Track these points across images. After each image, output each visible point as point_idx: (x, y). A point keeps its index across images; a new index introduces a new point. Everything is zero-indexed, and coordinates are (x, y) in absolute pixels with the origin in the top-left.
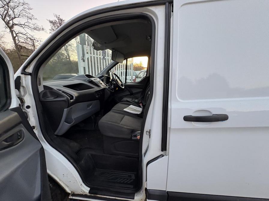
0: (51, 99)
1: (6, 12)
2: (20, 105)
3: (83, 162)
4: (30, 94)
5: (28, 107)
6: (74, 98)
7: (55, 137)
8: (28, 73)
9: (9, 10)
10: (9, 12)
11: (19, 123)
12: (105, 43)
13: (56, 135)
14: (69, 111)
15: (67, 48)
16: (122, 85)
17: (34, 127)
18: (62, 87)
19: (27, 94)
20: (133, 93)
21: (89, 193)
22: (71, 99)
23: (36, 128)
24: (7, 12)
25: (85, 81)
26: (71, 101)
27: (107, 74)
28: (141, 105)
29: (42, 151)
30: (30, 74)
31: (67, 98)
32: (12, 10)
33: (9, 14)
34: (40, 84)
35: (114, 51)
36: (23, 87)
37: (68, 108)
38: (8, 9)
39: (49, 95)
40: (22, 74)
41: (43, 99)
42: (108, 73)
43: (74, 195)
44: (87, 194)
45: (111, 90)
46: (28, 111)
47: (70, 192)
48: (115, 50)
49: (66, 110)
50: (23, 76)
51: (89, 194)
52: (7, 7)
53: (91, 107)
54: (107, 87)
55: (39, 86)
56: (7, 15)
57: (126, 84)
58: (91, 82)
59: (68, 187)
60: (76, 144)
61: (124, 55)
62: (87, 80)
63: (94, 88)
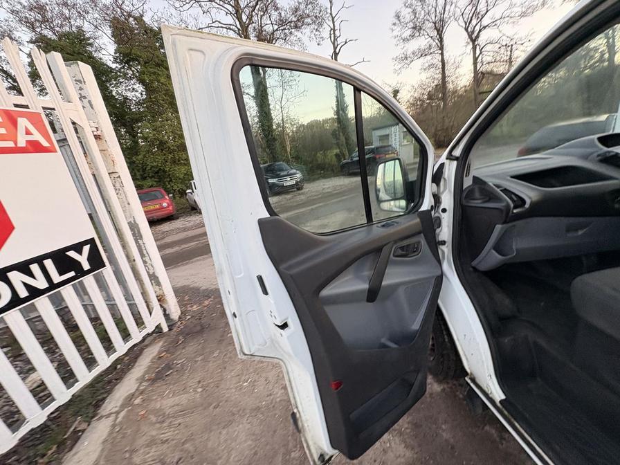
0: (477, 203)
2: (432, 206)
3: (506, 341)
4: (450, 191)
5: (444, 211)
6: (527, 206)
7: (471, 269)
8: (455, 156)
11: (419, 233)
13: (474, 268)
14: (505, 232)
17: (443, 243)
18: (509, 178)
19: (447, 190)
21: (501, 402)
22: (515, 207)
23: (446, 245)
25: (585, 157)
26: (515, 211)
29: (439, 280)
30: (457, 159)
31: (508, 205)
34: (468, 174)
36: (445, 179)
37: (504, 225)
39: (477, 195)
40: (447, 159)
41: (464, 202)
43: (473, 380)
44: (496, 401)
46: (443, 216)
47: (469, 371)
49: (498, 227)
50: (447, 162)
51: (499, 405)
53: (580, 233)
55: (465, 178)
58: (611, 160)
59: (467, 359)
60: (507, 301)
62: (596, 154)
63: (617, 179)
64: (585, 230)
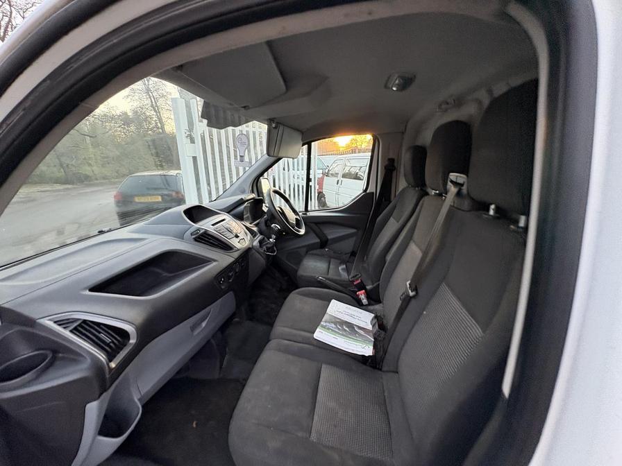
1: (6, 19)
6: (133, 339)
9: (13, 15)
10: (13, 20)
12: (244, 107)
15: (156, 103)
16: (298, 223)
18: (87, 292)
20: (328, 240)
24: (10, 21)
25: (181, 236)
27: (253, 192)
28: (362, 296)
32: (22, 13)
33: (14, 23)
35: (275, 128)
38: (11, 13)
42: (256, 185)
45: (268, 249)
48: (277, 123)
49: (92, 406)
52: (8, 7)
54: (256, 243)
56: (10, 26)
57: (308, 213)
58: (204, 238)
61: (302, 133)
62: (188, 233)
63: (215, 261)
64: (207, 320)
